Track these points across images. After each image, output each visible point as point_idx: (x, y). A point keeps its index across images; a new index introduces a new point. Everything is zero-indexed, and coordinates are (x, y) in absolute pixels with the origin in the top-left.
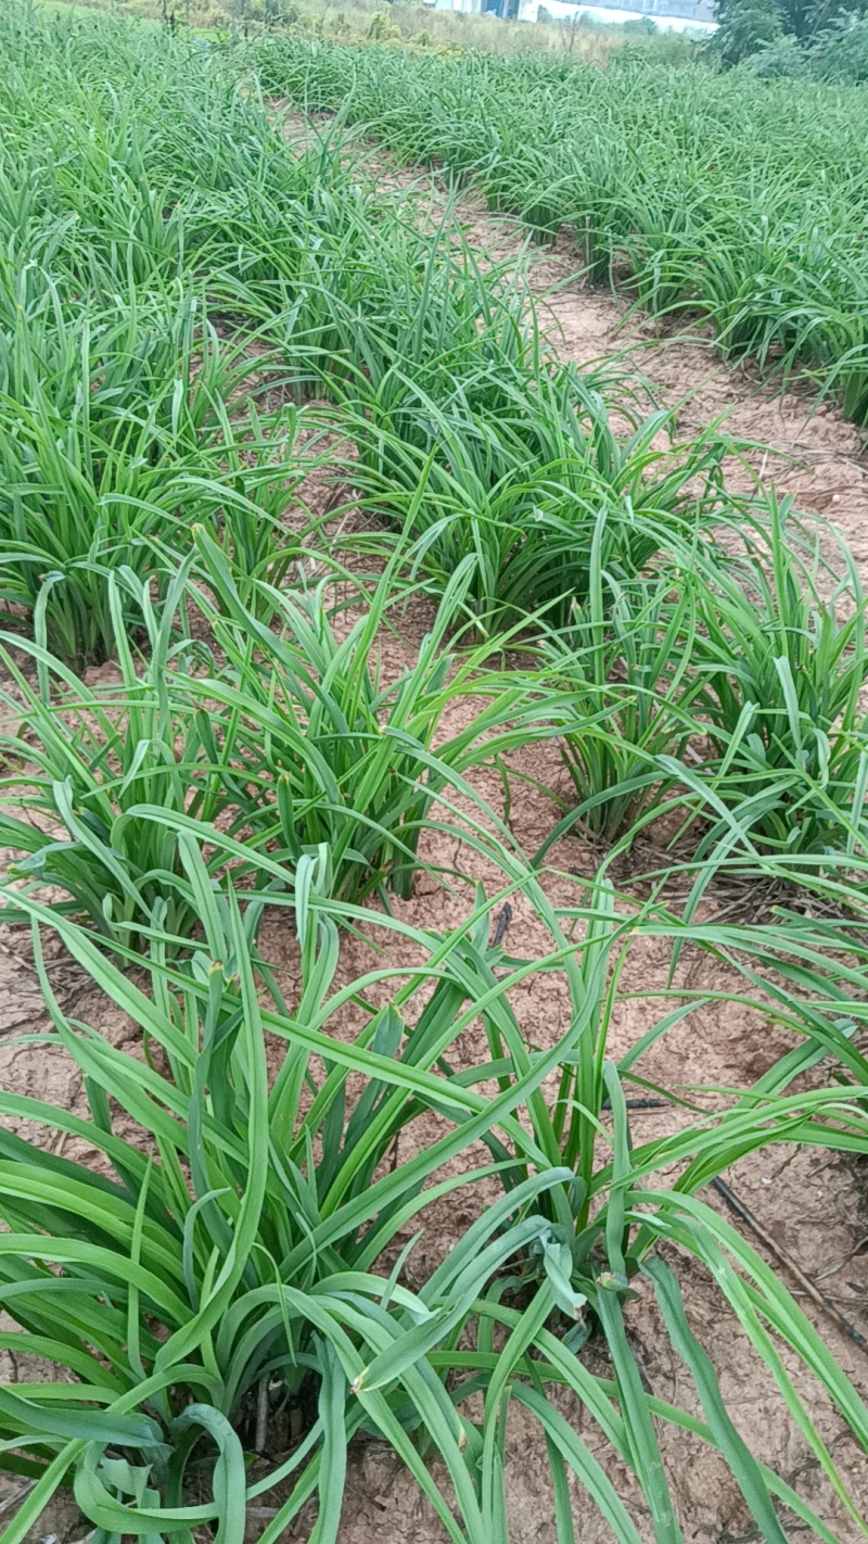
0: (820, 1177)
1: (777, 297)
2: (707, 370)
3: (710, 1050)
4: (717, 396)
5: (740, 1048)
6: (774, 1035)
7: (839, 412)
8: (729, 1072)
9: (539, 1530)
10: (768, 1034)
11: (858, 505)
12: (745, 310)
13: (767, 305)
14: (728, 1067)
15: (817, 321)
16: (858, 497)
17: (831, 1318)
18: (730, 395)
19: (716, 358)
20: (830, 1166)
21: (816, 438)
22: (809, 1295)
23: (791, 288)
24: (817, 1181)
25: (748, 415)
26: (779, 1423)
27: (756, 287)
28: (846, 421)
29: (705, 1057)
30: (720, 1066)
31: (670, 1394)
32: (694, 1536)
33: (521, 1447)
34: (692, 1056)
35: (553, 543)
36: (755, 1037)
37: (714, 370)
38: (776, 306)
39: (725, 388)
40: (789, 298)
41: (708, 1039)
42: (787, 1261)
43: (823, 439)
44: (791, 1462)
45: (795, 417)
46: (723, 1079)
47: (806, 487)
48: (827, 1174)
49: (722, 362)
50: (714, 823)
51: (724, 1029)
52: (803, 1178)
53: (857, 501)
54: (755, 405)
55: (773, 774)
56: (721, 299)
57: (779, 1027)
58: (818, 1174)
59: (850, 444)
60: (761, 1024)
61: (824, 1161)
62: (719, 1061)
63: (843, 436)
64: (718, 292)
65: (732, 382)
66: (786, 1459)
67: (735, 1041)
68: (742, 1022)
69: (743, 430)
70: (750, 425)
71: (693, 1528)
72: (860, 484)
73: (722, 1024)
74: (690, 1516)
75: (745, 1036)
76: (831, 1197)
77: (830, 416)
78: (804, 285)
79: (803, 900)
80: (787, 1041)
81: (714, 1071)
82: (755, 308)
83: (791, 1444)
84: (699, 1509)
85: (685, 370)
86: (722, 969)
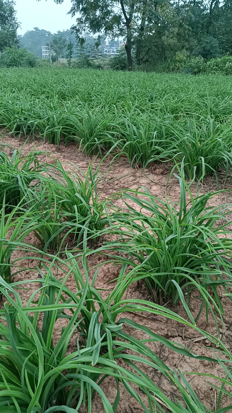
0: (133, 295)
1: (23, 119)
2: (11, 140)
3: (99, 282)
4: (17, 145)
5: (105, 279)
6: (110, 272)
7: (48, 142)
8: (105, 285)
9: (123, 394)
10: (109, 272)
11: (63, 161)
12: (16, 124)
13: (21, 121)
14: (104, 284)
15: (36, 123)
16: (62, 159)
17: (150, 319)
18: (20, 144)
19: (12, 136)
20: (133, 292)
21: (46, 149)
22: (144, 317)
23: (25, 117)
24: (133, 296)
25: (27, 148)
26: (152, 343)
27: (16, 118)
28: (51, 144)
29: (99, 284)
30: (103, 284)
31: (131, 352)
32: (150, 374)
33: (110, 381)
34: (96, 286)
35: (6, 187)
36: (107, 274)
37: (13, 140)
38: (23, 121)
39: (18, 143)
40: (25, 119)
41: (98, 280)
42: (136, 313)
43: (48, 149)
44: (158, 349)
45: (39, 146)
46: (105, 287)
47: (50, 160)
48: (134, 293)
49: (14, 137)
50: (79, 233)
51: (100, 276)
52: (130, 297)
53: (62, 160)
54: (28, 145)
55: (86, 219)
56: (8, 122)
57: (110, 270)
58: (132, 294)
59: (54, 149)
60: (107, 271)
61: (132, 291)
62: (102, 284)
63: (52, 147)
64: (6, 121)
65: (19, 141)
66: (157, 349)
67: (103, 277)
68: (103, 273)
69: (28, 151)
70: (29, 150)
71: (149, 373)
72: (61, 157)
73: (99, 276)
74: (147, 371)
75: (105, 275)
76: (137, 297)
77: (47, 143)
78: (28, 115)
79: (100, 244)
80: (113, 272)
81: (102, 286)
82: (18, 123)
83: (157, 346)
84: (148, 369)
85: (6, 141)
86: (92, 266)
